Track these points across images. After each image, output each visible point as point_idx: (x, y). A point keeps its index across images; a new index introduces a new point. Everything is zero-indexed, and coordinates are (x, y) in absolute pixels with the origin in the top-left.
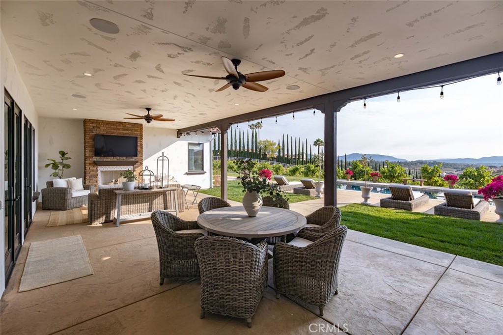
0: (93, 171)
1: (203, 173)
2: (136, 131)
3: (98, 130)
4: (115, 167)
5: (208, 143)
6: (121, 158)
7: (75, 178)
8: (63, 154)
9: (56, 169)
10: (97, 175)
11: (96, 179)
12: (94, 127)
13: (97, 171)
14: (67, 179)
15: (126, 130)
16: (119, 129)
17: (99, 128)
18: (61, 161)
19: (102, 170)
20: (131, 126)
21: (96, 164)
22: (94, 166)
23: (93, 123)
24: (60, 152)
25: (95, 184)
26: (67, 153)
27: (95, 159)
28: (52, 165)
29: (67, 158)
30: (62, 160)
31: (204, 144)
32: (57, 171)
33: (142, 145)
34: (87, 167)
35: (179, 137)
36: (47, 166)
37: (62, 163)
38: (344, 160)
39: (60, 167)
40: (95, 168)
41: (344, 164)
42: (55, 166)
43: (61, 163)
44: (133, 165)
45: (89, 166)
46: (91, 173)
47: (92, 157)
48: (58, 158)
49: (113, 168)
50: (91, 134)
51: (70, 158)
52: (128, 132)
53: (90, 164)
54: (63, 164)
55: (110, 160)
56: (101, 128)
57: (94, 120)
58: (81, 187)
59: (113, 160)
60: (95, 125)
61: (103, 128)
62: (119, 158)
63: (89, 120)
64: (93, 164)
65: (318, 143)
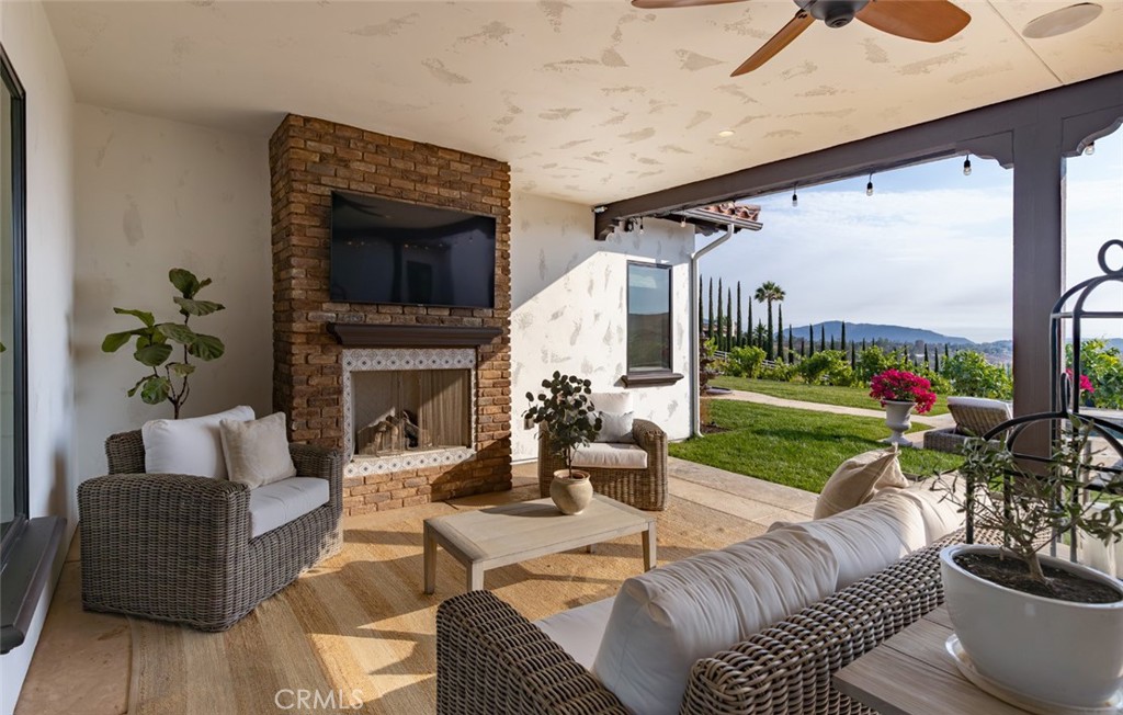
0: (321, 370)
1: (672, 381)
2: (488, 192)
3: (342, 172)
4: (407, 353)
5: (686, 266)
6: (434, 312)
7: (248, 413)
8: (187, 284)
9: (156, 361)
10: (339, 391)
11: (333, 410)
12: (324, 157)
13: (338, 371)
14: (214, 420)
15: (451, 185)
16: (424, 179)
17: (345, 163)
18: (180, 319)
19: (358, 365)
20: (466, 168)
21: (336, 337)
22: (324, 352)
23: (320, 138)
24: (175, 275)
25: (332, 433)
26: (208, 281)
27: (331, 312)
28: (134, 339)
29: (207, 308)
30: (185, 312)
31: (675, 269)
32: (161, 370)
33: (505, 256)
34: (298, 352)
35: (604, 238)
36: (114, 342)
37: (184, 327)
38: (808, 338)
39: (177, 352)
40: (329, 360)
41: (807, 346)
42: (152, 345)
43: (181, 331)
44: (476, 348)
45: (305, 349)
46: (314, 382)
47: (317, 306)
48: (163, 304)
49: (401, 357)
50: (311, 189)
51: (220, 307)
52: (456, 194)
53: (310, 338)
54: (190, 336)
55: (388, 320)
56: (355, 165)
57: (328, 123)
58: (282, 462)
59: (400, 321)
60: (328, 149)
61: (362, 167)
62: (423, 311)
63: (307, 120)
64: (324, 339)
65: (769, 292)
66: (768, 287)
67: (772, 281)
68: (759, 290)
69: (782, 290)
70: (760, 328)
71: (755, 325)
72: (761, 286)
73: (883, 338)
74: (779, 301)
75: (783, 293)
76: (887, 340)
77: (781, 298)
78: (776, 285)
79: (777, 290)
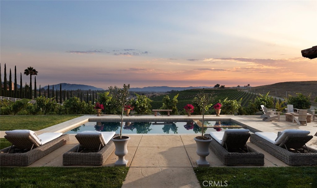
65: (30, 71)
66: (30, 69)
67: (32, 67)
68: (26, 70)
69: (36, 71)
70: (27, 86)
71: (24, 85)
72: (27, 69)
73: (79, 89)
74: (35, 75)
75: (37, 72)
76: (80, 89)
77: (36, 74)
78: (34, 69)
79: (34, 70)
